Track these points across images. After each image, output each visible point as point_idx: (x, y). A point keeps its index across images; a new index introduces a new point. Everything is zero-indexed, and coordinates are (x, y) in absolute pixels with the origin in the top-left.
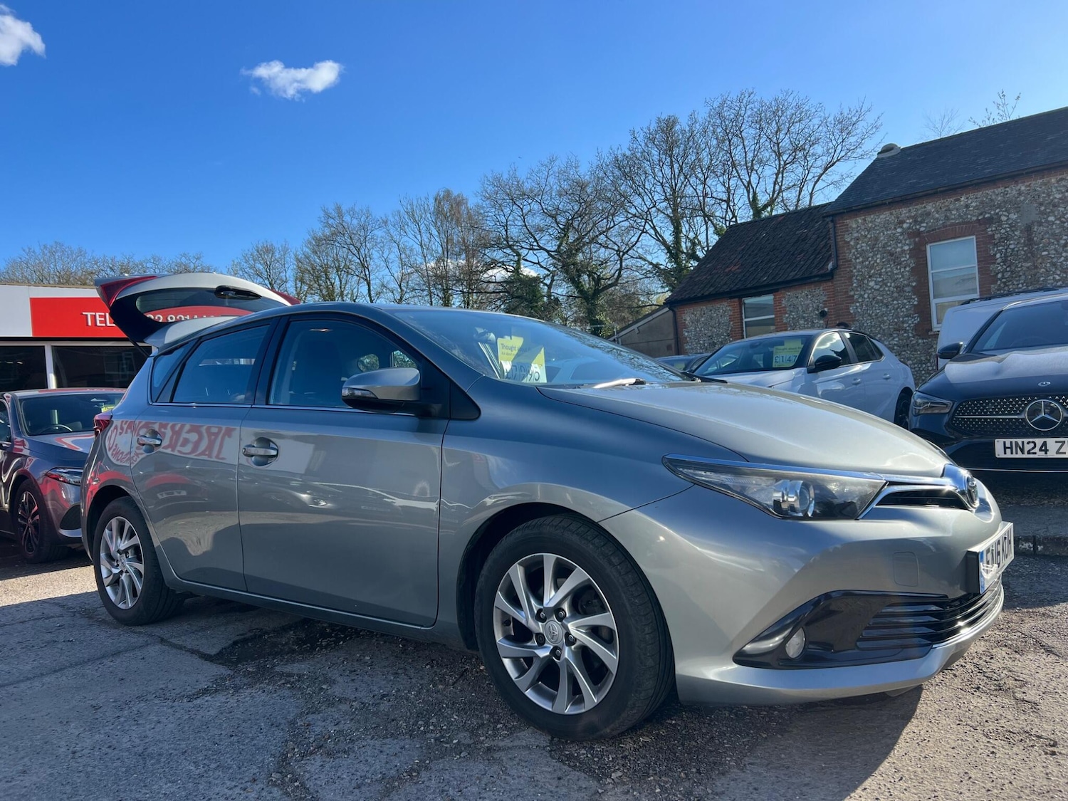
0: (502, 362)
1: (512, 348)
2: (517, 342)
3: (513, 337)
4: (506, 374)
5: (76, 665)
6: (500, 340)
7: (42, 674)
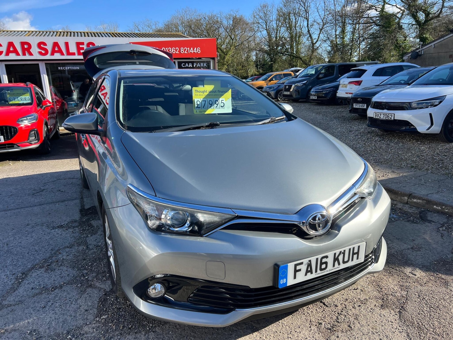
0: (195, 99)
1: (203, 92)
2: (209, 88)
3: (204, 86)
4: (196, 106)
5: (48, 203)
6: (194, 89)
7: (36, 205)
